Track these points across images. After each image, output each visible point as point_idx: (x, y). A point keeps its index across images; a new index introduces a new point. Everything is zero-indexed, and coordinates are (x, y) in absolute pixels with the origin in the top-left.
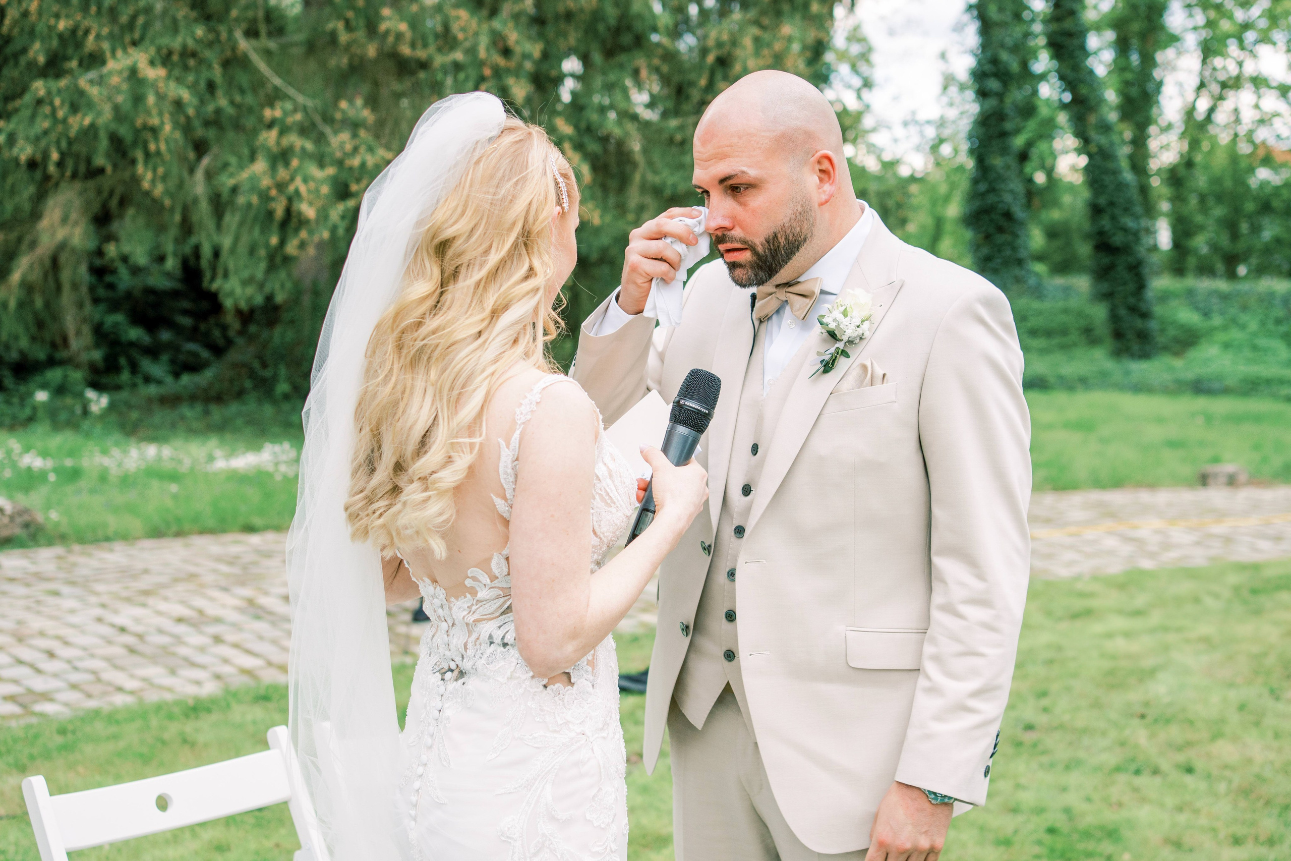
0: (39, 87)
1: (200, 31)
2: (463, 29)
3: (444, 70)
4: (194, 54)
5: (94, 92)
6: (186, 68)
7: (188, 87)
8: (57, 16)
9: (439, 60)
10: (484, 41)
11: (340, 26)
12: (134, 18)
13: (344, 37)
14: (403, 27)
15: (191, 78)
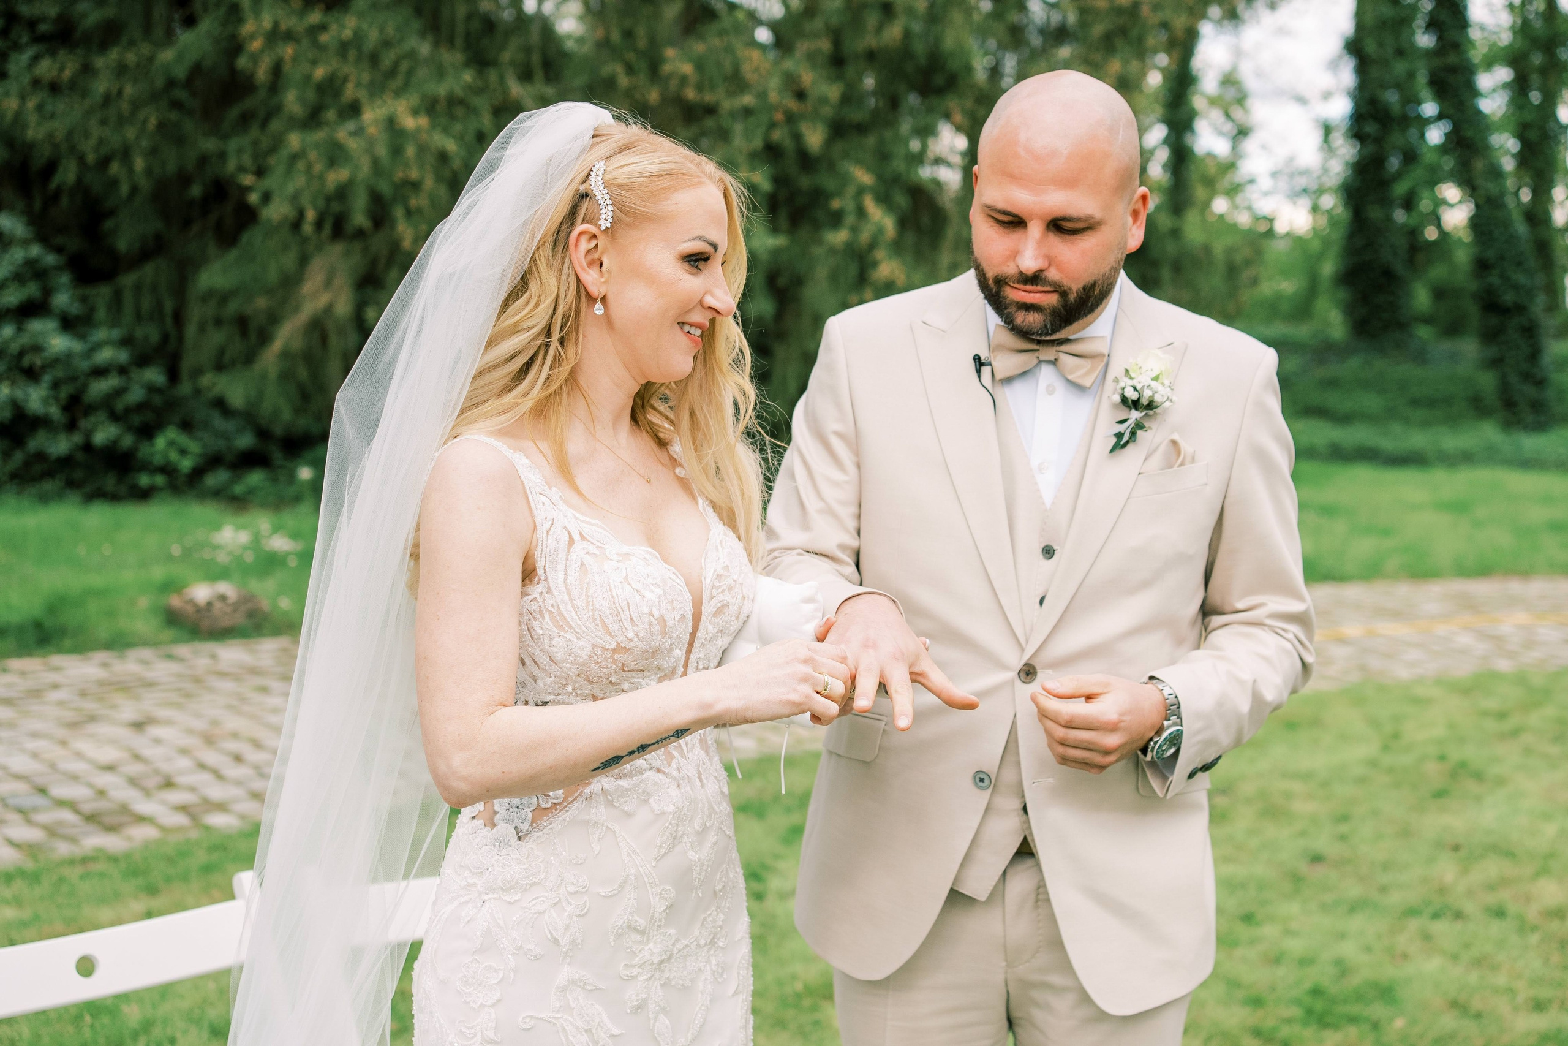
0: (294, 140)
1: (468, 76)
2: (757, 69)
3: (733, 115)
4: (462, 102)
5: (353, 145)
6: (453, 117)
7: (454, 137)
8: (314, 63)
9: (728, 105)
10: (774, 84)
11: (618, 69)
12: (396, 65)
13: (623, 81)
14: (687, 68)
15: (458, 127)
